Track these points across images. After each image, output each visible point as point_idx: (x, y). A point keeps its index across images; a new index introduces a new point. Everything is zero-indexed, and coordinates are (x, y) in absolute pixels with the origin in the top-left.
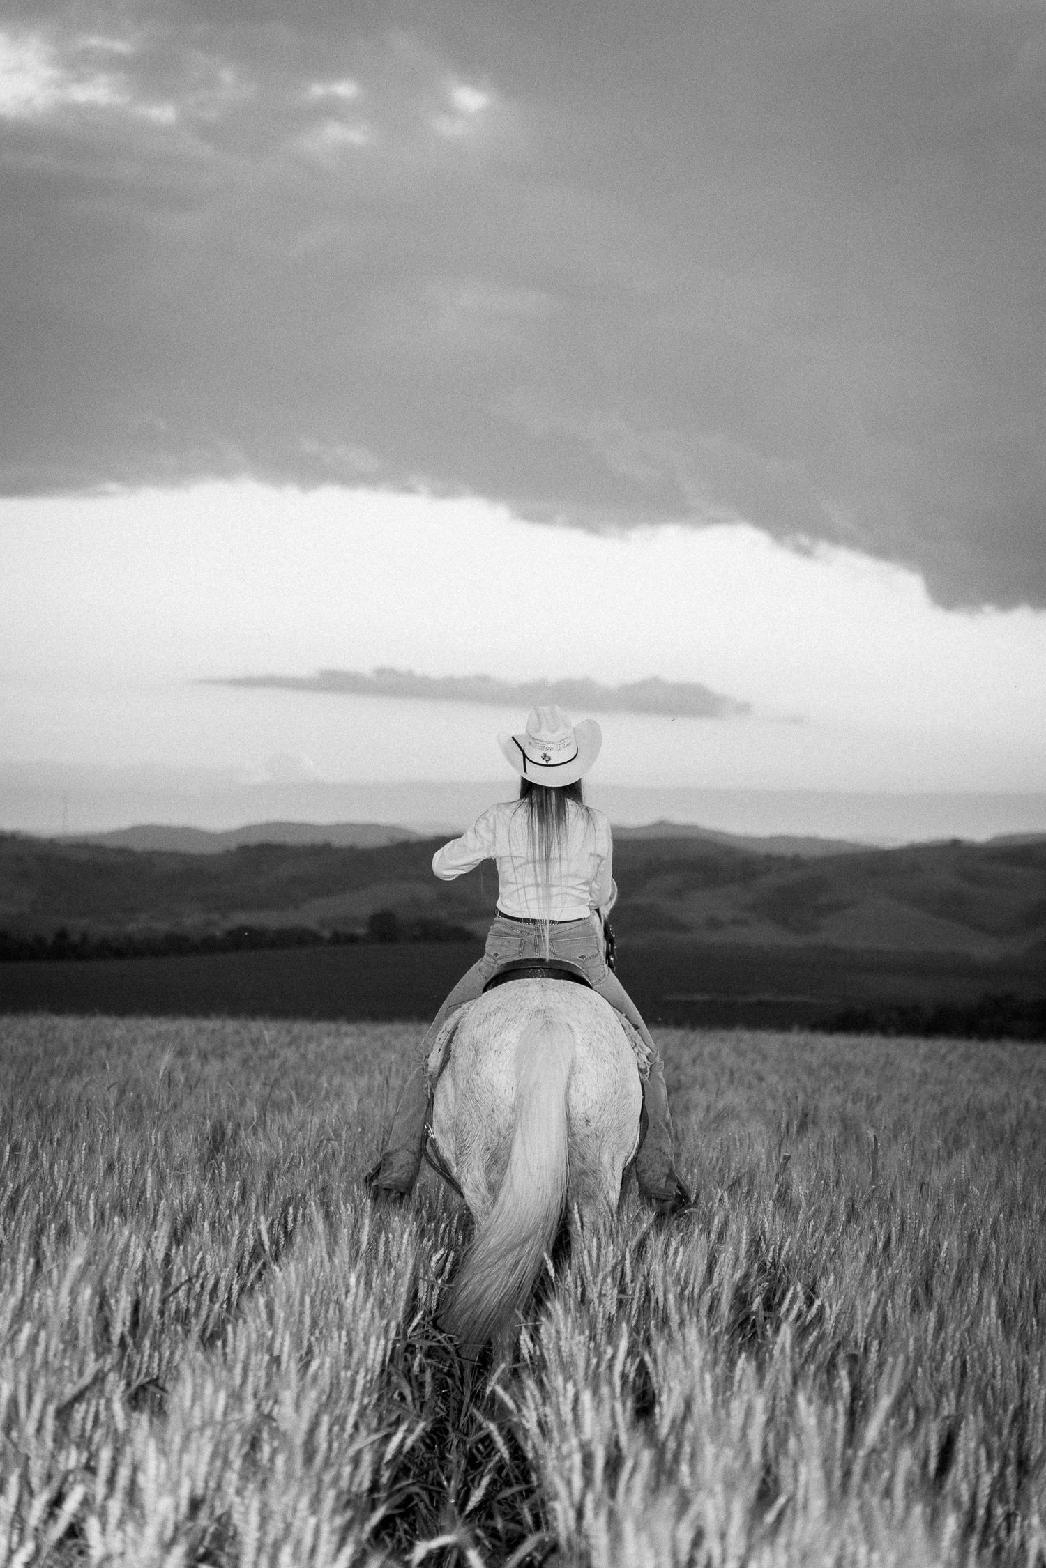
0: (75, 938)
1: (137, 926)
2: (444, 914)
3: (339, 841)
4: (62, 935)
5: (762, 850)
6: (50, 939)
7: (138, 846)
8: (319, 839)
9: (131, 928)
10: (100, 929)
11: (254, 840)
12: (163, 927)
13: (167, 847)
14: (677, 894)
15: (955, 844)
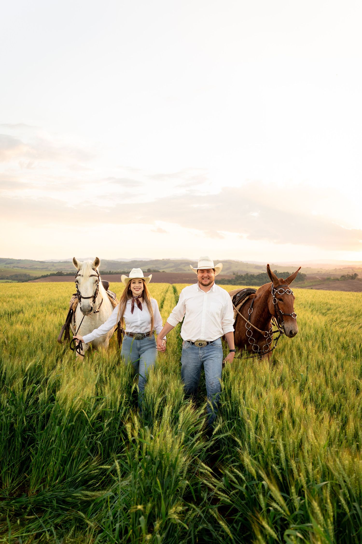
0: (112, 272)
1: (119, 271)
2: (156, 269)
3: (144, 260)
4: (110, 272)
5: (194, 261)
6: (109, 272)
7: (119, 261)
8: (141, 260)
9: (118, 271)
10: (115, 271)
11: (133, 260)
12: (122, 271)
13: (123, 261)
14: (184, 266)
15: (218, 260)
